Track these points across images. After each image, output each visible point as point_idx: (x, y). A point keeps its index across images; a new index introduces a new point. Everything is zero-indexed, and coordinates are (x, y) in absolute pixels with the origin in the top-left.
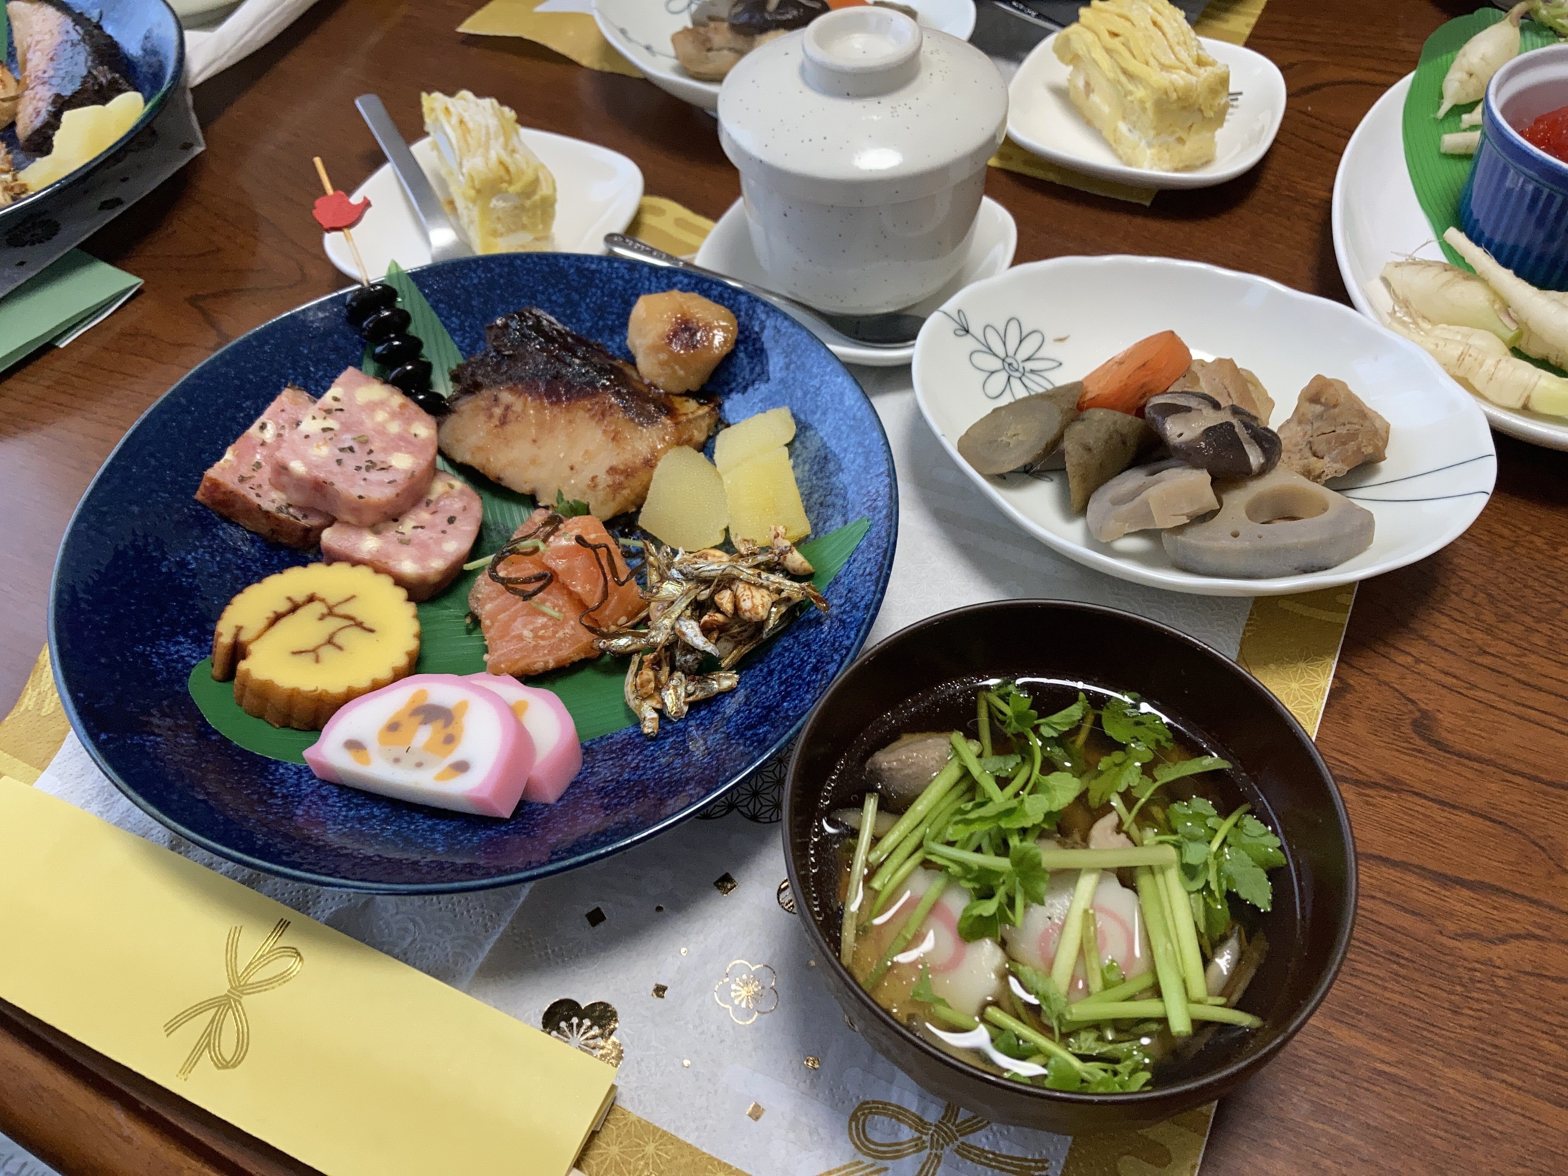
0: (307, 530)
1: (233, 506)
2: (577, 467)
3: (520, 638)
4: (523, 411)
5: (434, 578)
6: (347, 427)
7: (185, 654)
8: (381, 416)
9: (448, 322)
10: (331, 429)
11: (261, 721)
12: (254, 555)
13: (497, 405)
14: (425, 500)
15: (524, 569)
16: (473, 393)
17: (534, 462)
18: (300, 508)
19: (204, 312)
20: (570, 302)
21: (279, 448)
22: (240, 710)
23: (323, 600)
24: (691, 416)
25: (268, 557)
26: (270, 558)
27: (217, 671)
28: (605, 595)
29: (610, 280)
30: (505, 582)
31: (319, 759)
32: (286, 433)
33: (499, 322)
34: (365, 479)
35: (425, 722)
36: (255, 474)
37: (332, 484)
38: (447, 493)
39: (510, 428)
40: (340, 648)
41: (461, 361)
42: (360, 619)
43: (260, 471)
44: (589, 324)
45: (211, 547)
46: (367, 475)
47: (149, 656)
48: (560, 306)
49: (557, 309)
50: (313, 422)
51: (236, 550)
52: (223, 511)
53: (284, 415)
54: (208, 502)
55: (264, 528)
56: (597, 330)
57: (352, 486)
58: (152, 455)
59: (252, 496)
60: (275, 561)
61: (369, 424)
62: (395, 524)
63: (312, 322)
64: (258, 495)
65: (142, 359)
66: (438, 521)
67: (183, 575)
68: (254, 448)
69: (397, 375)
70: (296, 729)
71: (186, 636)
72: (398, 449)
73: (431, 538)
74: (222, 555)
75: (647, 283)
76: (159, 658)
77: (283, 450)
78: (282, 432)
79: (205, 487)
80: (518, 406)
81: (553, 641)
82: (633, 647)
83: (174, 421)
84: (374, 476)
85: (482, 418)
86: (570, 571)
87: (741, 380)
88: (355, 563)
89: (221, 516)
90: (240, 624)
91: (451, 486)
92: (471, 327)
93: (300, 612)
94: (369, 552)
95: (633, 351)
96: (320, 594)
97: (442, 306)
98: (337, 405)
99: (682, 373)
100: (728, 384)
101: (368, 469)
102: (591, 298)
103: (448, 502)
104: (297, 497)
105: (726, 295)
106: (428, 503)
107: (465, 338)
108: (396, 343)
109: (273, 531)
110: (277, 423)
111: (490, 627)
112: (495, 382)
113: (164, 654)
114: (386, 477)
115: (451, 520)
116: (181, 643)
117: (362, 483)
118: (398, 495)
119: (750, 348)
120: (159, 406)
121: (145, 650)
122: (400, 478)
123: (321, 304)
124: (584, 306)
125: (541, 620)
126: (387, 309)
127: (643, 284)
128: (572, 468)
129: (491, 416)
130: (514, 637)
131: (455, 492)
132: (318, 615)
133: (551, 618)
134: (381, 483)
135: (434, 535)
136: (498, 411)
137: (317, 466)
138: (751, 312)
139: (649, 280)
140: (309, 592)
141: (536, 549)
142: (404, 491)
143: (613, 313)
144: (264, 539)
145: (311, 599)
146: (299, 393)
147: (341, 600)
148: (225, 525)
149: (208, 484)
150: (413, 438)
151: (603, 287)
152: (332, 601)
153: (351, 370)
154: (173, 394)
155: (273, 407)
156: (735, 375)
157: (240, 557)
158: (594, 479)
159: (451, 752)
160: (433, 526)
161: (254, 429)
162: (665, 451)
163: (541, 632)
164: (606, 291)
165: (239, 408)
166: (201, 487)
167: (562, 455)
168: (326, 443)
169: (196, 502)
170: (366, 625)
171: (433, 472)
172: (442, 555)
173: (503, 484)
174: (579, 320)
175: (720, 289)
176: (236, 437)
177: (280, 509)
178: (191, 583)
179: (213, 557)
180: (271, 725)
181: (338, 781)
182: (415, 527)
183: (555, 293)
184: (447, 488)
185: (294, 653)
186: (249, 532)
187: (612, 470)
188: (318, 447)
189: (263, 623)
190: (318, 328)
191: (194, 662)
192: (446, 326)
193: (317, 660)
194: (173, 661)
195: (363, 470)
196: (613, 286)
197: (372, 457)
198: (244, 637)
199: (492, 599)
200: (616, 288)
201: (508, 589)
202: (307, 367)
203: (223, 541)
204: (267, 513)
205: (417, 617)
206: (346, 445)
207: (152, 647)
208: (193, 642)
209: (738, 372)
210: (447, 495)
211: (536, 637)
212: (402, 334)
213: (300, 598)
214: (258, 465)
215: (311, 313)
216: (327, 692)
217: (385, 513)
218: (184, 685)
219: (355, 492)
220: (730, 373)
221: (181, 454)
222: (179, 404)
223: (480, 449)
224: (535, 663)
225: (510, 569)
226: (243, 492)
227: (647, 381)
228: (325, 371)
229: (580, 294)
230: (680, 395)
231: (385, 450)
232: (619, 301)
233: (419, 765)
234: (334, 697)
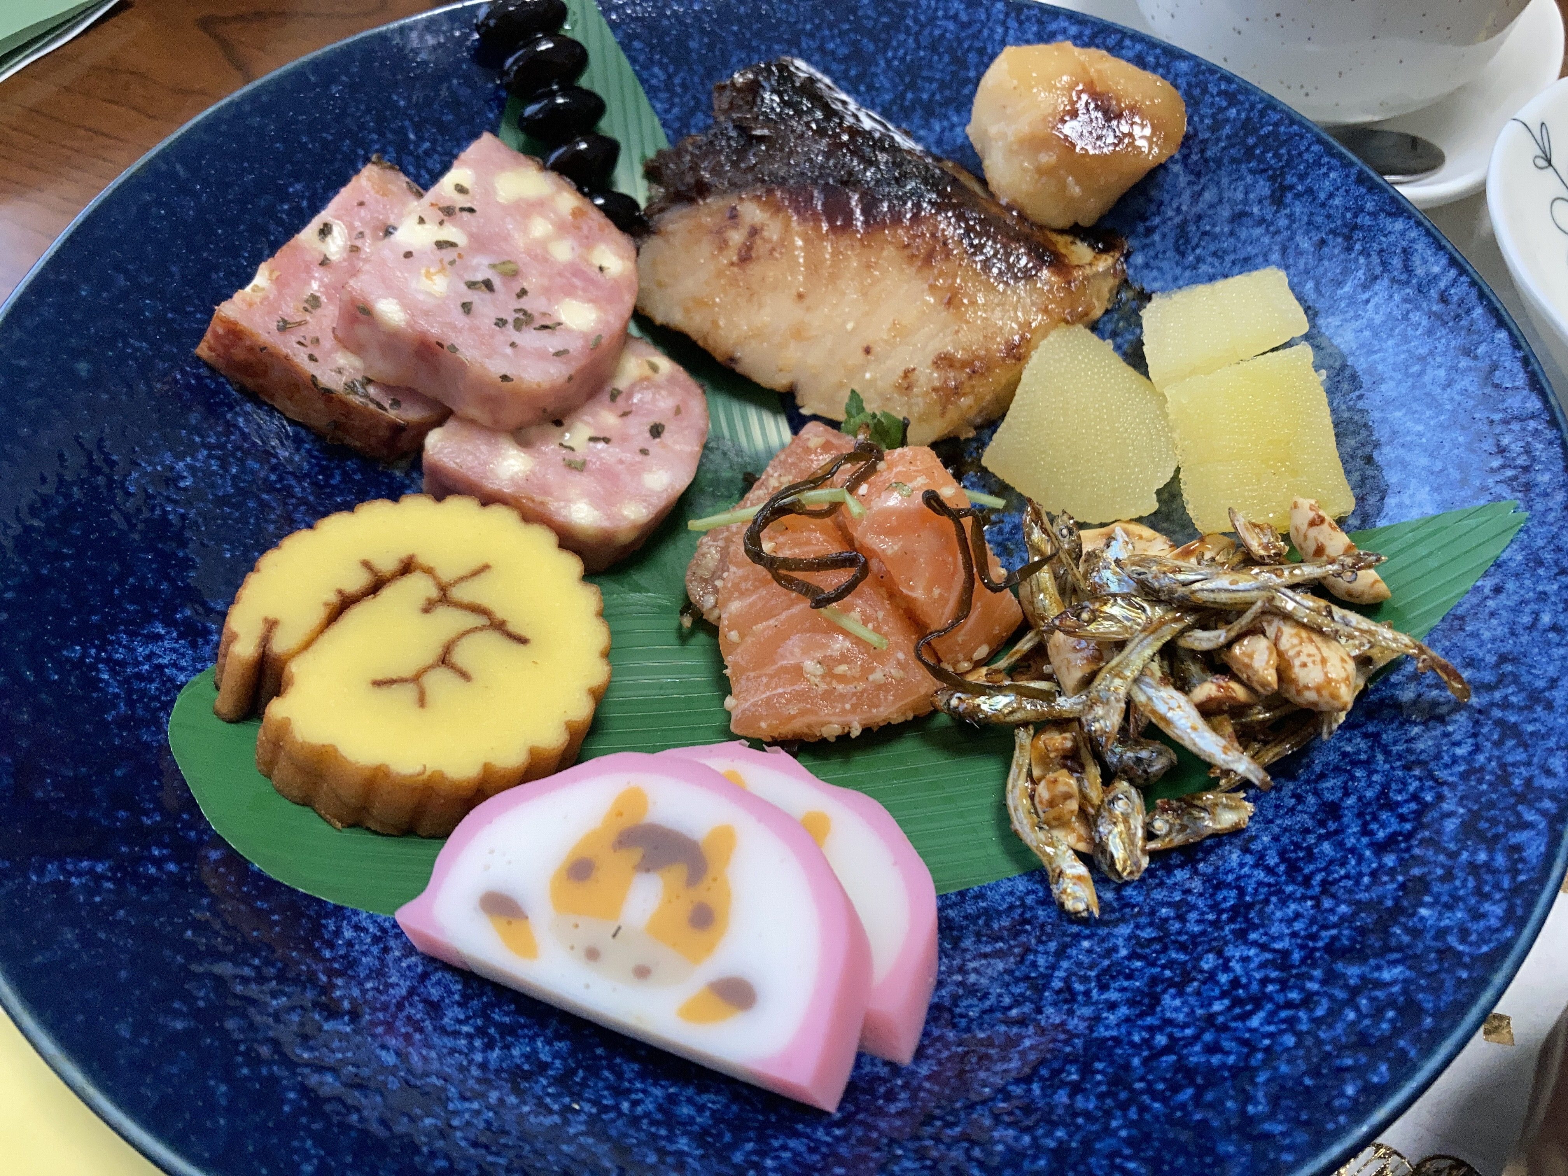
0: (397, 429)
1: (265, 373)
2: (877, 349)
3: (798, 672)
4: (782, 240)
5: (625, 536)
6: (479, 243)
7: (165, 661)
8: (540, 228)
9: (645, 75)
10: (453, 245)
11: (308, 809)
12: (300, 467)
13: (736, 226)
14: (608, 389)
15: (808, 543)
16: (692, 201)
17: (798, 333)
18: (387, 388)
19: (225, 45)
20: (857, 55)
21: (354, 273)
22: (265, 787)
23: (429, 571)
24: (1088, 271)
25: (323, 470)
26: (328, 473)
27: (225, 701)
28: (965, 605)
29: (932, 19)
30: (773, 565)
31: (431, 933)
32: (367, 246)
33: (738, 78)
34: (513, 345)
35: (647, 866)
36: (308, 318)
37: (453, 349)
38: (647, 379)
39: (755, 270)
40: (465, 676)
41: (664, 145)
42: (500, 614)
43: (318, 312)
44: (887, 97)
45: (222, 446)
46: (516, 337)
47: (93, 667)
48: (840, 61)
49: (834, 67)
50: (419, 227)
51: (268, 454)
52: (249, 382)
53: (363, 212)
54: (220, 364)
55: (320, 419)
56: (902, 108)
57: (489, 356)
58: (118, 267)
59: (300, 358)
60: (336, 480)
61: (520, 241)
62: (556, 430)
63: (414, 51)
64: (312, 358)
65: (122, 110)
66: (633, 431)
67: (169, 499)
68: (308, 270)
69: (558, 158)
70: (375, 833)
71: (170, 623)
72: (569, 291)
73: (621, 462)
74: (241, 462)
75: (1000, 30)
76: (113, 673)
77: (363, 277)
78: (359, 243)
79: (216, 335)
80: (773, 231)
81: (861, 686)
82: (1018, 716)
83: (162, 205)
84: (529, 338)
85: (705, 249)
86: (906, 557)
87: (1170, 213)
88: (488, 499)
89: (242, 390)
90: (272, 616)
91: (654, 368)
92: (683, 85)
93: (387, 593)
94: (512, 479)
95: (978, 147)
96: (424, 558)
97: (636, 44)
98: (461, 201)
99: (1077, 191)
100: (1144, 218)
101: (518, 325)
102: (896, 50)
103: (648, 396)
104: (383, 368)
105: (1151, 59)
106: (614, 396)
107: (672, 105)
108: (560, 101)
109: (337, 425)
110: (350, 227)
111: (736, 645)
112: (733, 185)
113: (123, 664)
114: (551, 342)
115: (656, 431)
116: (158, 637)
117: (509, 351)
118: (570, 378)
119: (1194, 157)
120: (133, 175)
121: (85, 654)
122: (575, 346)
123: (431, 20)
124: (882, 63)
125: (839, 644)
126: (548, 37)
127: (992, 31)
128: (868, 351)
129: (723, 245)
130: (785, 670)
131: (659, 378)
132: (421, 602)
133: (858, 641)
134: (541, 355)
135: (627, 456)
136: (736, 237)
137: (426, 313)
138: (1197, 92)
139: (1004, 23)
140: (404, 554)
141: (835, 507)
142: (582, 371)
143: (931, 80)
144: (319, 436)
145: (407, 567)
146: (391, 175)
147: (462, 572)
148: (248, 407)
149: (221, 331)
150: (594, 273)
151: (917, 34)
152: (447, 574)
153: (487, 138)
154: (163, 155)
155: (344, 196)
156: (1161, 203)
157: (274, 469)
158: (907, 373)
159: (709, 948)
160: (625, 439)
161: (308, 234)
162: (1044, 331)
163: (842, 669)
164: (924, 41)
165: (282, 195)
166: (208, 335)
167: (850, 326)
168: (442, 270)
169: (198, 361)
170: (512, 627)
171: (624, 340)
172: (643, 497)
173: (739, 369)
174: (870, 88)
175: (1138, 47)
176: (274, 247)
177: (351, 387)
178: (183, 517)
179: (225, 465)
180: (329, 823)
181: (459, 965)
182: (593, 439)
183: (832, 38)
184: (648, 372)
185: (378, 684)
186: (291, 422)
187: (944, 361)
188: (428, 275)
189: (319, 614)
190: (425, 62)
191: (182, 678)
192: (643, 81)
193: (422, 702)
194: (139, 677)
195: (510, 326)
196: (937, 32)
197: (525, 303)
198: (281, 645)
199: (743, 594)
200: (942, 36)
201: (778, 578)
202: (403, 131)
203: (245, 436)
204: (327, 394)
205: (605, 614)
206: (479, 277)
207: (100, 649)
208: (181, 636)
209: (1166, 197)
210: (643, 382)
211: (829, 675)
212: (569, 88)
213: (387, 564)
214: (314, 302)
215: (414, 35)
216: (441, 774)
217: (545, 410)
218: (161, 729)
219: (496, 367)
220: (1150, 200)
221: (173, 269)
222: (173, 175)
223: (700, 303)
224: (823, 724)
225: (781, 539)
226: (285, 350)
227: (1004, 201)
228: (434, 142)
229: (875, 40)
230: (1061, 232)
231: (548, 292)
232: (946, 58)
233: (642, 973)
234: (456, 786)
